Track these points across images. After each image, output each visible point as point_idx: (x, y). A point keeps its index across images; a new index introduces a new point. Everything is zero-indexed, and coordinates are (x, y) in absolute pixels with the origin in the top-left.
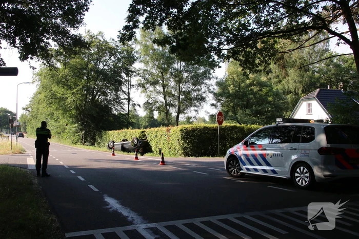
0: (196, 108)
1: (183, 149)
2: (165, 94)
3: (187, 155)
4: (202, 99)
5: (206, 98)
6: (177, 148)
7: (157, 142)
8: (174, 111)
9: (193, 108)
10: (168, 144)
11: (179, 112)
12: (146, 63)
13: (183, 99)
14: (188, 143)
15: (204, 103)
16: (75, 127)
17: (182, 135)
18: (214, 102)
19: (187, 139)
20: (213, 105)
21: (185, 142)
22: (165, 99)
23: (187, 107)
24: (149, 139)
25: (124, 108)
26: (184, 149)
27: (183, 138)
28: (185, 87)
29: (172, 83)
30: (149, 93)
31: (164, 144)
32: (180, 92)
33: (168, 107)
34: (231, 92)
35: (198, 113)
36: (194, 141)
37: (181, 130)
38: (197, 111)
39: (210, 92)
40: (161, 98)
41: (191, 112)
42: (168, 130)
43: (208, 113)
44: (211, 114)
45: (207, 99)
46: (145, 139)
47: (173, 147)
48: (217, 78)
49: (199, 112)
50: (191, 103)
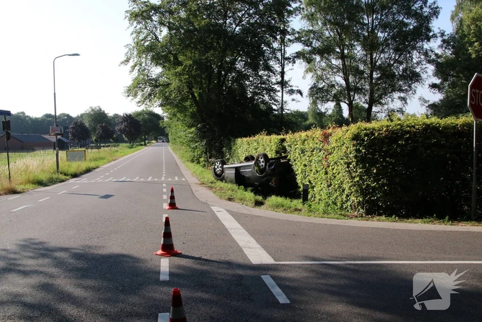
0: (402, 95)
1: (362, 190)
2: (346, 71)
3: (372, 209)
4: (414, 77)
5: (422, 75)
6: (346, 186)
7: (305, 165)
8: (363, 100)
9: (396, 95)
10: (326, 173)
11: (372, 102)
12: (311, 18)
13: (378, 79)
14: (377, 174)
15: (416, 84)
16: (191, 133)
17: (358, 151)
18: (437, 81)
19: (373, 163)
20: (434, 86)
21: (368, 172)
22: (346, 80)
23: (385, 93)
24: (291, 156)
25: (276, 98)
26: (364, 192)
27: (361, 160)
28: (381, 58)
29: (359, 51)
30: (319, 73)
31: (317, 171)
32: (373, 67)
33: (352, 93)
34: (474, 56)
35: (406, 103)
36: (393, 169)
37: (356, 137)
38: (403, 99)
39: (429, 62)
40: (339, 79)
41: (393, 101)
42: (326, 137)
43: (426, 102)
44: (431, 102)
45: (424, 76)
46: (286, 157)
47: (336, 182)
48: (443, 35)
49: (408, 101)
50: (394, 86)
